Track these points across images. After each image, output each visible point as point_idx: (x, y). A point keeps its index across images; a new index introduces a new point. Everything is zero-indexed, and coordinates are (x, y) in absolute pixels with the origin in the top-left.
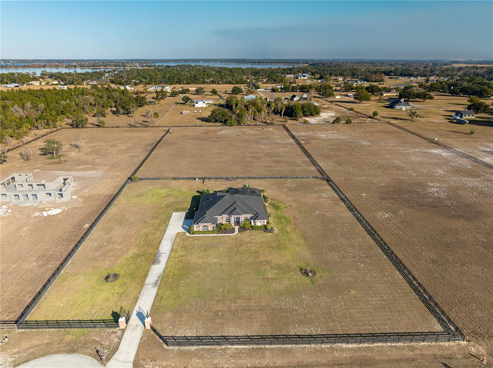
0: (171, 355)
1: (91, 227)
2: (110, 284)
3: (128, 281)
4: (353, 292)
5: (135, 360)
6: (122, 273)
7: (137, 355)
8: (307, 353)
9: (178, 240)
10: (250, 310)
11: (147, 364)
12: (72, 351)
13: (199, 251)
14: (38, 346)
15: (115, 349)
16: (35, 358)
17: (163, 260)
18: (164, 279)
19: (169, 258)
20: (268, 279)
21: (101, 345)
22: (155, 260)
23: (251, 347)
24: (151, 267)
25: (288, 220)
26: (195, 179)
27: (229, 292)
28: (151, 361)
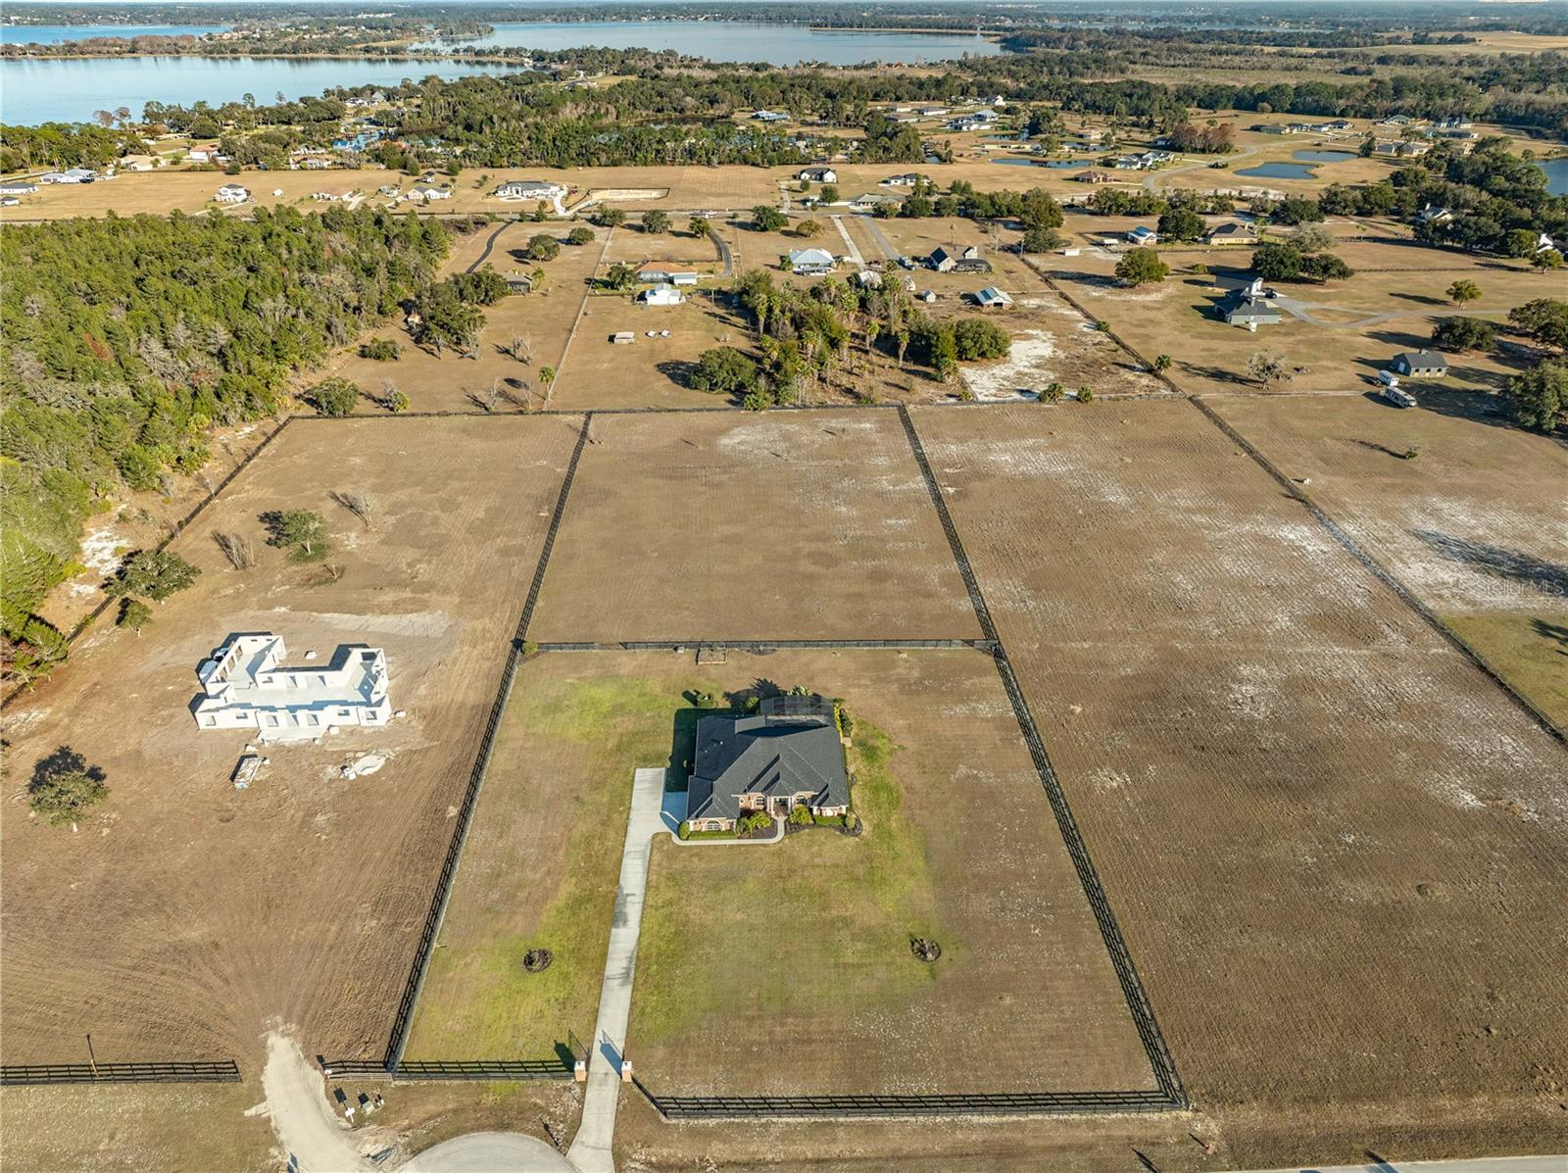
0: (676, 1135)
1: (464, 816)
2: (537, 976)
3: (571, 969)
4: (1008, 1000)
5: (613, 1145)
6: (554, 948)
7: (615, 1134)
8: (909, 1134)
9: (657, 857)
10: (810, 1041)
11: (635, 1152)
12: (502, 1127)
13: (704, 889)
14: (439, 1115)
15: (576, 1124)
16: (443, 1139)
17: (633, 911)
18: (641, 960)
19: (644, 909)
20: (846, 966)
21: (550, 1114)
22: (616, 918)
23: (813, 1120)
24: (610, 932)
25: (895, 795)
26: (676, 649)
27: (769, 999)
28: (642, 1147)
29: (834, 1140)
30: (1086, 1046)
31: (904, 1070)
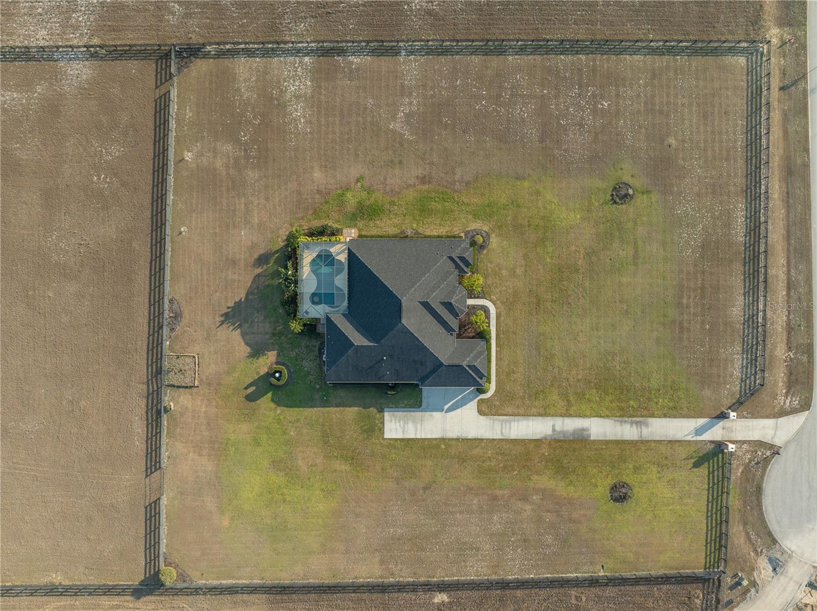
0: (771, 378)
1: (442, 587)
2: (636, 490)
3: (630, 466)
4: (672, 141)
5: (774, 417)
6: (610, 481)
7: (768, 417)
11: (779, 404)
12: (759, 490)
14: (747, 533)
15: (760, 444)
16: (766, 527)
17: (570, 425)
18: (623, 413)
19: (570, 416)
20: (636, 257)
21: (750, 462)
24: (594, 441)
27: (665, 316)
28: (776, 399)
29: (777, 277)
30: (713, 95)
31: (728, 225)
